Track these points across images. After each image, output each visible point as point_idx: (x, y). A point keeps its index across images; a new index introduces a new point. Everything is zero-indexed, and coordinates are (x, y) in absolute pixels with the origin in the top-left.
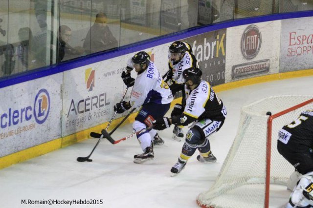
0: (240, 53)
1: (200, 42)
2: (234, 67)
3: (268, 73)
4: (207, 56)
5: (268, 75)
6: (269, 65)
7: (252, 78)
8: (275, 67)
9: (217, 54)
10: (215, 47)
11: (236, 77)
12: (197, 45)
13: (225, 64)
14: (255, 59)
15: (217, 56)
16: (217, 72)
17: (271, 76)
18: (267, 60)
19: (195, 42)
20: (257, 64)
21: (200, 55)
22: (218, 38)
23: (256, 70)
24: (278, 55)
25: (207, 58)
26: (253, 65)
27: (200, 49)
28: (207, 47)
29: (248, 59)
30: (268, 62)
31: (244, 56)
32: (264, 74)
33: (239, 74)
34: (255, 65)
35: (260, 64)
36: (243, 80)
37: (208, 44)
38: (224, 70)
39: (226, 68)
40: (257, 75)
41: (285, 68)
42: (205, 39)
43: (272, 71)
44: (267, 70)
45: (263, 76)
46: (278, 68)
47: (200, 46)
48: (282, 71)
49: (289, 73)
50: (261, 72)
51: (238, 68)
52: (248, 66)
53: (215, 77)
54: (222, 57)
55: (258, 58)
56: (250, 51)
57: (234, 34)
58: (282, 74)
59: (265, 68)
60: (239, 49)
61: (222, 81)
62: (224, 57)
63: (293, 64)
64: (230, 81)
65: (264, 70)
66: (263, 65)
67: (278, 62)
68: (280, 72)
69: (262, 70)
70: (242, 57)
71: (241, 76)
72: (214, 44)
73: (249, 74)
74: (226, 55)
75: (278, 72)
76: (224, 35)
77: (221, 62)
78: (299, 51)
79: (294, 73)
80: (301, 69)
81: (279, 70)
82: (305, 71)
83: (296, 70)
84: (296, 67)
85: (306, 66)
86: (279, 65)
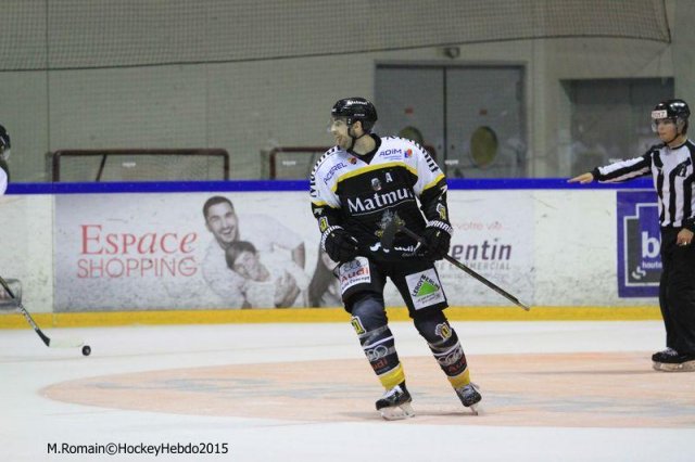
5: (17, 314)
8: (39, 297)
24: (48, 272)
41: (71, 304)
43: (30, 306)
46: (50, 301)
48: (64, 309)
49: (85, 315)
58: (61, 315)
63: (98, 297)
67: (48, 290)
68: (58, 309)
75: (50, 310)
78: (115, 268)
79: (103, 315)
80: (123, 309)
81: (54, 306)
82: (135, 314)
83: (108, 309)
84: (107, 303)
85: (139, 303)
86: (54, 296)
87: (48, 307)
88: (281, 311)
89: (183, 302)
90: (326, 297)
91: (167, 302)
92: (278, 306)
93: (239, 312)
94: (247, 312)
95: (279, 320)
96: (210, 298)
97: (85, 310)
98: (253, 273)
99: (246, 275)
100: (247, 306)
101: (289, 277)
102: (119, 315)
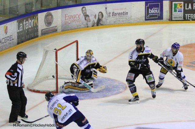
0: (44, 24)
1: (27, 20)
2: (42, 30)
4: (30, 26)
5: (57, 33)
6: (57, 28)
7: (50, 35)
8: (59, 29)
9: (35, 25)
10: (34, 22)
11: (43, 34)
12: (26, 22)
13: (38, 29)
14: (51, 26)
15: (35, 26)
16: (35, 33)
18: (56, 26)
19: (25, 20)
20: (52, 28)
21: (27, 25)
22: (35, 18)
24: (61, 24)
25: (30, 27)
26: (50, 29)
27: (27, 23)
28: (30, 22)
29: (48, 26)
30: (57, 27)
31: (46, 25)
33: (44, 33)
35: (53, 28)
36: (46, 36)
37: (30, 21)
38: (38, 31)
39: (39, 31)
41: (64, 29)
42: (29, 19)
43: (58, 31)
44: (56, 30)
45: (54, 33)
46: (61, 30)
47: (27, 22)
50: (54, 32)
51: (44, 30)
52: (48, 29)
53: (34, 35)
54: (37, 26)
55: (52, 26)
56: (49, 23)
57: (41, 16)
59: (55, 30)
60: (44, 22)
61: (37, 36)
62: (38, 26)
64: (41, 36)
67: (61, 27)
68: (62, 31)
70: (45, 25)
71: (45, 34)
72: (33, 21)
73: (49, 33)
74: (39, 25)
76: (37, 16)
77: (37, 28)
78: (69, 22)
79: (68, 31)
80: (71, 30)
82: (72, 30)
83: (68, 30)
84: (68, 29)
85: (73, 28)
87: (61, 31)
88: (93, 27)
89: (79, 27)
90: (99, 24)
91: (77, 27)
92: (92, 26)
94: (88, 28)
95: (92, 29)
96: (83, 26)
97: (66, 30)
98: (89, 21)
99: (88, 21)
100: (88, 27)
101: (94, 21)
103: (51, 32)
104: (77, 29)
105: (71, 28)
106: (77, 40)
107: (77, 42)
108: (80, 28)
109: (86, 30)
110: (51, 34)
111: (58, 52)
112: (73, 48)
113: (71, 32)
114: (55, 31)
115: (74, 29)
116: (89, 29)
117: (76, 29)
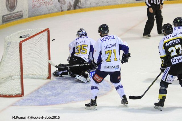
0: (6, 8)
2: (3, 16)
3: (22, 18)
5: (23, 19)
6: (23, 14)
8: (26, 14)
11: (5, 22)
14: (14, 11)
17: (24, 20)
18: (21, 11)
20: (16, 14)
23: (16, 17)
24: (27, 8)
26: (14, 14)
29: (10, 11)
30: (22, 12)
31: (8, 10)
32: (20, 19)
33: (7, 20)
34: (15, 14)
35: (17, 13)
36: (9, 23)
40: (16, 20)
41: (31, 15)
43: (24, 17)
45: (19, 20)
46: (28, 15)
48: (30, 17)
49: (34, 17)
50: (18, 18)
52: (11, 15)
56: (11, 7)
58: (30, 18)
59: (21, 15)
60: (5, 6)
63: (36, 13)
64: (2, 24)
65: (20, 17)
66: (19, 14)
67: (27, 12)
68: (29, 17)
69: (19, 17)
73: (12, 20)
75: (28, 17)
78: (38, 5)
79: (37, 17)
81: (28, 16)
82: (42, 16)
83: (37, 15)
84: (37, 14)
85: (43, 13)
86: (28, 14)
87: (27, 17)
88: (69, 11)
89: (50, 12)
90: (77, 7)
91: (48, 12)
93: (61, 12)
94: (62, 12)
95: (68, 13)
96: (56, 10)
97: (33, 16)
99: (62, 3)
101: (70, 3)
102: (40, 16)
103: (15, 19)
104: (49, 13)
105: (41, 13)
106: (48, 29)
107: (48, 30)
108: (52, 13)
109: (60, 15)
110: (15, 22)
111: (23, 44)
112: (42, 38)
113: (41, 18)
114: (20, 18)
115: (45, 14)
116: (63, 14)
117: (47, 14)
